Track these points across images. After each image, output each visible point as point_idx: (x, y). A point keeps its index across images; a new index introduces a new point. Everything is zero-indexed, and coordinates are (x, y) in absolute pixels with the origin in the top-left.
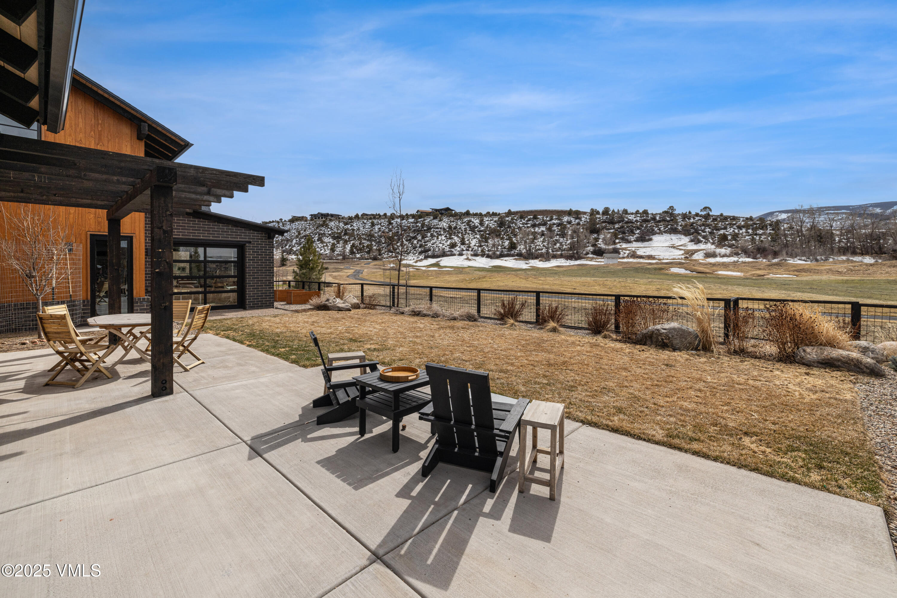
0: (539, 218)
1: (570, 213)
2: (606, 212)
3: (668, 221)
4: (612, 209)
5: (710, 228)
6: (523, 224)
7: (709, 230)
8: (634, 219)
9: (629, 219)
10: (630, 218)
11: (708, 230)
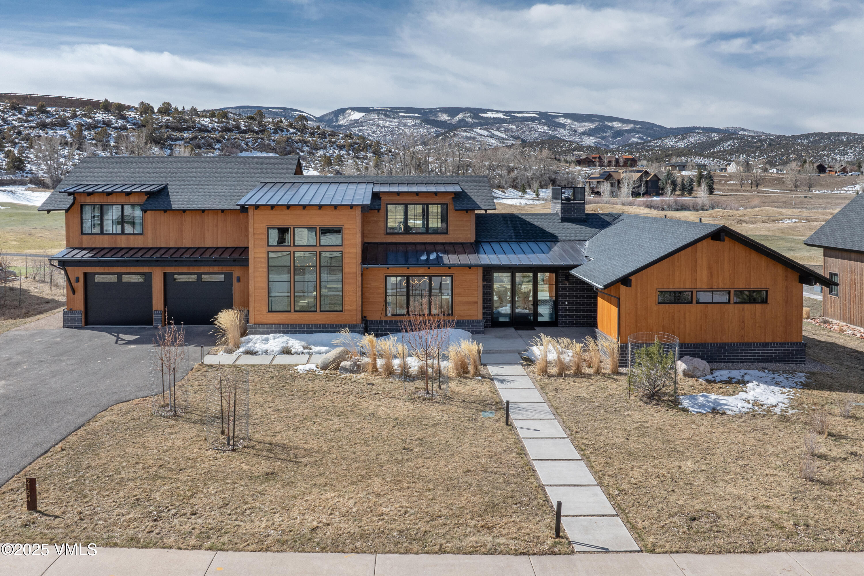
0: (49, 112)
1: (106, 106)
2: (166, 109)
3: (257, 133)
4: (173, 106)
5: (308, 146)
6: (19, 120)
7: (308, 148)
8: (210, 126)
9: (203, 125)
10: (203, 123)
11: (306, 149)
